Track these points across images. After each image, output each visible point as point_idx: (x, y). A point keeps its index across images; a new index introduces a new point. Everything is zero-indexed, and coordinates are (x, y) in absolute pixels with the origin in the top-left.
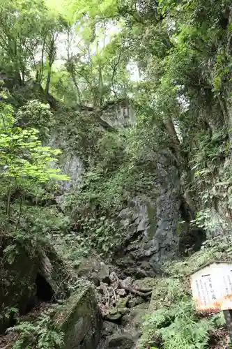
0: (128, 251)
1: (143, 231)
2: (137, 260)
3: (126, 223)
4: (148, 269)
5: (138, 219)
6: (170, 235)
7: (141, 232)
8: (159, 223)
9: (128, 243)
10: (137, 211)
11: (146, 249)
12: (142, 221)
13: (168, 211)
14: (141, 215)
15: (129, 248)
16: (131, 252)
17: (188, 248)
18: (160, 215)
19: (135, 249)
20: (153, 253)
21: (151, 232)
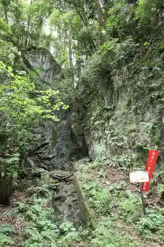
0: (37, 153)
1: (49, 143)
2: (43, 159)
3: (39, 136)
4: (49, 165)
5: (46, 136)
6: (64, 148)
7: (47, 144)
8: (58, 140)
9: (38, 149)
10: (46, 131)
11: (49, 153)
12: (49, 138)
13: (64, 134)
14: (48, 133)
15: (38, 152)
16: (39, 155)
17: (73, 157)
18: (59, 136)
19: (42, 153)
20: (54, 157)
21: (54, 144)
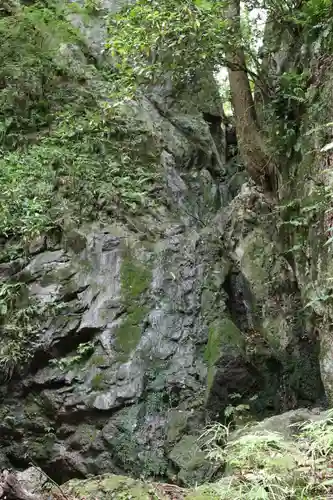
0: (37, 388)
1: (99, 331)
2: (61, 420)
3: (47, 295)
4: (94, 452)
5: (90, 294)
6: (184, 357)
7: (89, 334)
8: (155, 315)
9: (42, 359)
10: (90, 267)
11: (99, 386)
12: (100, 303)
13: (187, 285)
14: (100, 280)
15: (41, 378)
16: (46, 393)
17: (235, 403)
18: (161, 293)
19: (62, 383)
20: (123, 403)
21: (124, 338)
